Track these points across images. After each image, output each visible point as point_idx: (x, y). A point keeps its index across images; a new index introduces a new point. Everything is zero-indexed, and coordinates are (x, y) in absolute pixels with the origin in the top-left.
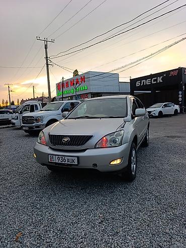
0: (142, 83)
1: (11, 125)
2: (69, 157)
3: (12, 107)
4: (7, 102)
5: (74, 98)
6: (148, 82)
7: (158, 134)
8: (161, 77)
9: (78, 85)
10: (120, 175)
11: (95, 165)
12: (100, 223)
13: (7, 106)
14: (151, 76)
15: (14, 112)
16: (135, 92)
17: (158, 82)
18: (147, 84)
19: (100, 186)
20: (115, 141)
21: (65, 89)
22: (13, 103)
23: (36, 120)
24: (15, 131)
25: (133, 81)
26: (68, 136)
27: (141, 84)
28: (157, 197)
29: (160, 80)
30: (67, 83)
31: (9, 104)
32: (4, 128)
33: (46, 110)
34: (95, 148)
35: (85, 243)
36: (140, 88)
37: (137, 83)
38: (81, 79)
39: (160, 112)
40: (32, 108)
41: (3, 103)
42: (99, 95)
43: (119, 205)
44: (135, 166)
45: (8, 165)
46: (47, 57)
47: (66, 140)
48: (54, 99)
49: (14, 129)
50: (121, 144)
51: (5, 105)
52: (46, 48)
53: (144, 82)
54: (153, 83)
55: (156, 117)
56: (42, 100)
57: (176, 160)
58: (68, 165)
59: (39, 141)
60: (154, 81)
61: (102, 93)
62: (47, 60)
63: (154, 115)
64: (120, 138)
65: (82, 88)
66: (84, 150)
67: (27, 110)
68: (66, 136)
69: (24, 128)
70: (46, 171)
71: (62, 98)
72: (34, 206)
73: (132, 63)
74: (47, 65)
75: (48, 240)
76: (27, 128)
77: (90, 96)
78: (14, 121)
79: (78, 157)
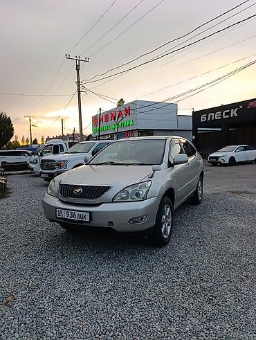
0: (209, 117)
1: (29, 171)
2: (80, 212)
3: (34, 146)
4: (27, 140)
5: (115, 137)
6: (217, 116)
7: (221, 188)
8: (236, 109)
9: (120, 118)
10: (146, 237)
11: (111, 223)
12: (107, 292)
13: (27, 146)
14: (222, 108)
15: (33, 154)
16: (199, 129)
17: (232, 116)
18: (216, 118)
19: (121, 250)
20: (137, 195)
21: (104, 125)
22: (35, 142)
23: (58, 165)
24: (33, 179)
25: (197, 115)
26: (81, 186)
27: (207, 118)
28: (187, 266)
29: (234, 113)
30: (107, 116)
31: (30, 143)
32: (19, 174)
33: (72, 153)
34: (113, 202)
35: (83, 312)
36: (206, 124)
37: (202, 118)
38: (126, 110)
39: (232, 159)
40: (56, 150)
41: (23, 141)
42: (150, 132)
43: (137, 273)
44: (169, 227)
45: (15, 220)
46: (79, 82)
47: (78, 191)
48: (89, 138)
49: (32, 176)
50: (145, 198)
51: (25, 144)
52: (78, 69)
53: (211, 116)
54: (224, 117)
55: (225, 165)
56: (73, 139)
57: (230, 222)
58: (78, 221)
59: (49, 192)
60: (226, 115)
61: (153, 130)
62: (79, 86)
63: (222, 162)
64: (145, 190)
65: (127, 123)
66: (99, 205)
67: (49, 152)
68: (79, 186)
69: (43, 175)
70: (60, 230)
71: (99, 136)
72: (34, 269)
73: (191, 91)
74: (79, 92)
75: (41, 306)
76: (47, 176)
77: (136, 133)
78: (32, 166)
79: (91, 213)
